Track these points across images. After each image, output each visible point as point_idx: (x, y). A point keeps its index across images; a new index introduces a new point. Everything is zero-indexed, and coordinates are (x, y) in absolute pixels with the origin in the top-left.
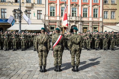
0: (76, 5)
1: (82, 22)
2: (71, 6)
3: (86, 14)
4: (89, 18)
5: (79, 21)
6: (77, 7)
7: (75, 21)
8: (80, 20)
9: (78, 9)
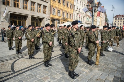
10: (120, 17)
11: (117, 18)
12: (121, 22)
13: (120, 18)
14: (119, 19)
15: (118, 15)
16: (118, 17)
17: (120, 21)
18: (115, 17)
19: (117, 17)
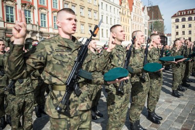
0: (31, 6)
1: (41, 33)
2: (22, 6)
3: (45, 22)
4: (49, 28)
5: (36, 32)
6: (32, 10)
7: (31, 31)
8: (38, 30)
9: (33, 13)
10: (187, 14)
11: (180, 19)
12: (184, 26)
13: (187, 18)
14: (184, 20)
15: (181, 12)
16: (181, 15)
17: (187, 26)
18: (175, 16)
19: (178, 16)
